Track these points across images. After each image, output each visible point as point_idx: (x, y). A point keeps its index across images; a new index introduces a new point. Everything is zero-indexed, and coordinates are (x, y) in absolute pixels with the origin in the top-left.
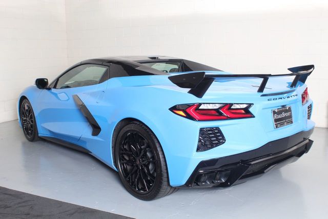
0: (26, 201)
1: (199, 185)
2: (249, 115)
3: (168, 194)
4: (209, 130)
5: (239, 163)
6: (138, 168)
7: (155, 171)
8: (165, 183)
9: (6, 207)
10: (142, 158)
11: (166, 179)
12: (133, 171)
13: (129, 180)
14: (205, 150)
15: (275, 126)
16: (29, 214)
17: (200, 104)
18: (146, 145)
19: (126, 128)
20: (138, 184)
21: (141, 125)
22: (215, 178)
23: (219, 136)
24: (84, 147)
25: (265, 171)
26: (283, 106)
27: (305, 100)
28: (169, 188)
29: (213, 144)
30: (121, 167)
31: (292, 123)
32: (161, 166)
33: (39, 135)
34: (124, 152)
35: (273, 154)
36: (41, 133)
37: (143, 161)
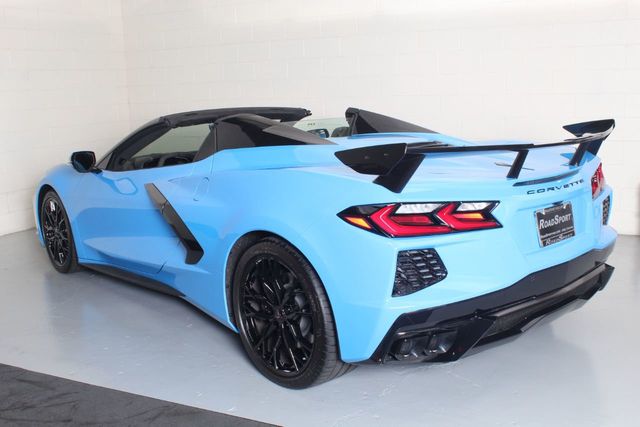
0: (64, 394)
1: (396, 359)
2: (491, 224)
3: (336, 376)
4: (416, 255)
5: (473, 315)
6: (278, 327)
7: (311, 331)
8: (332, 356)
9: (25, 407)
10: (285, 307)
11: (333, 349)
12: (269, 333)
13: (261, 351)
14: (408, 293)
15: (541, 242)
16: (69, 421)
17: (398, 205)
18: (291, 282)
19: (254, 251)
20: (278, 359)
21: (283, 243)
22: (427, 347)
23: (434, 265)
24: (171, 285)
25: (522, 329)
26: (557, 204)
27: (598, 190)
28: (339, 365)
29: (424, 280)
30: (244, 324)
31: (573, 235)
32: (323, 324)
33: (80, 261)
34: (251, 296)
35: (537, 297)
36: (84, 256)
37: (288, 313)
